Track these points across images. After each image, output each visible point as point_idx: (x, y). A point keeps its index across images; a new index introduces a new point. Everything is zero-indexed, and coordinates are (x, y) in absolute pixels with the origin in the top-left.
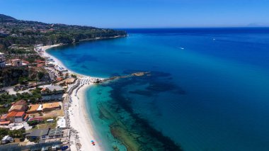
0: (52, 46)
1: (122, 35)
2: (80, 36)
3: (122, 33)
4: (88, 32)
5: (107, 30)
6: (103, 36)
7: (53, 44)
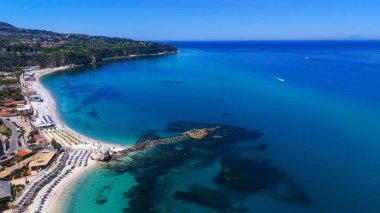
0: (56, 69)
1: (170, 50)
2: (106, 53)
3: (170, 48)
4: (118, 46)
5: (147, 43)
6: (141, 53)
7: (58, 66)
